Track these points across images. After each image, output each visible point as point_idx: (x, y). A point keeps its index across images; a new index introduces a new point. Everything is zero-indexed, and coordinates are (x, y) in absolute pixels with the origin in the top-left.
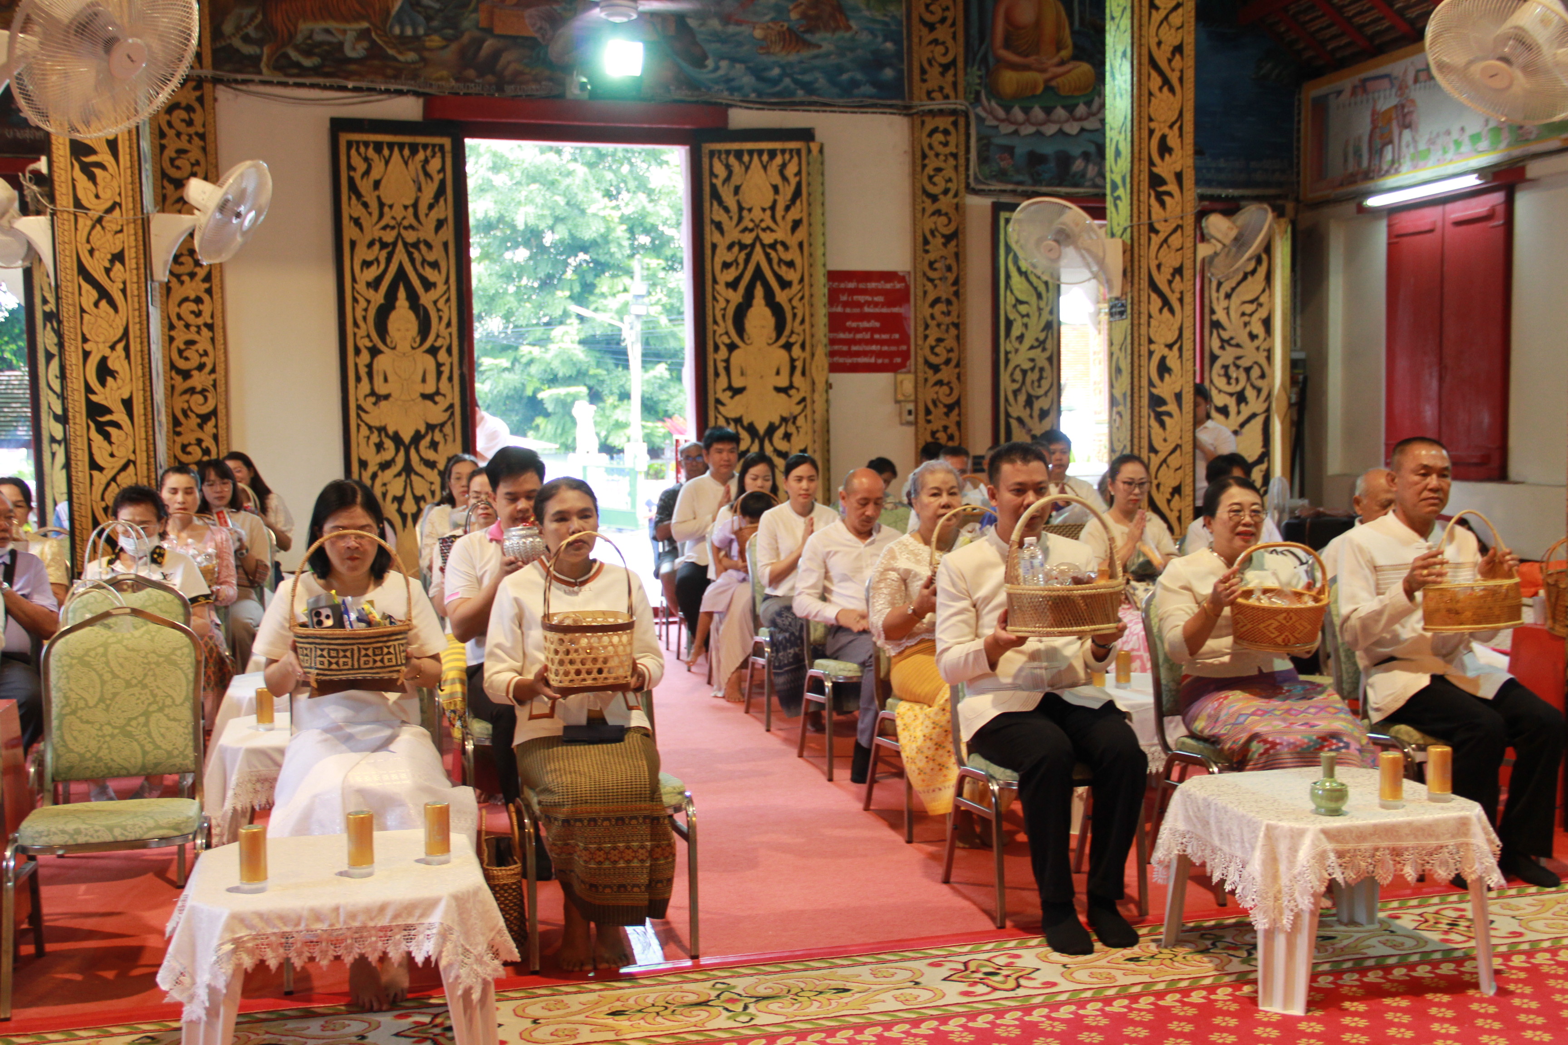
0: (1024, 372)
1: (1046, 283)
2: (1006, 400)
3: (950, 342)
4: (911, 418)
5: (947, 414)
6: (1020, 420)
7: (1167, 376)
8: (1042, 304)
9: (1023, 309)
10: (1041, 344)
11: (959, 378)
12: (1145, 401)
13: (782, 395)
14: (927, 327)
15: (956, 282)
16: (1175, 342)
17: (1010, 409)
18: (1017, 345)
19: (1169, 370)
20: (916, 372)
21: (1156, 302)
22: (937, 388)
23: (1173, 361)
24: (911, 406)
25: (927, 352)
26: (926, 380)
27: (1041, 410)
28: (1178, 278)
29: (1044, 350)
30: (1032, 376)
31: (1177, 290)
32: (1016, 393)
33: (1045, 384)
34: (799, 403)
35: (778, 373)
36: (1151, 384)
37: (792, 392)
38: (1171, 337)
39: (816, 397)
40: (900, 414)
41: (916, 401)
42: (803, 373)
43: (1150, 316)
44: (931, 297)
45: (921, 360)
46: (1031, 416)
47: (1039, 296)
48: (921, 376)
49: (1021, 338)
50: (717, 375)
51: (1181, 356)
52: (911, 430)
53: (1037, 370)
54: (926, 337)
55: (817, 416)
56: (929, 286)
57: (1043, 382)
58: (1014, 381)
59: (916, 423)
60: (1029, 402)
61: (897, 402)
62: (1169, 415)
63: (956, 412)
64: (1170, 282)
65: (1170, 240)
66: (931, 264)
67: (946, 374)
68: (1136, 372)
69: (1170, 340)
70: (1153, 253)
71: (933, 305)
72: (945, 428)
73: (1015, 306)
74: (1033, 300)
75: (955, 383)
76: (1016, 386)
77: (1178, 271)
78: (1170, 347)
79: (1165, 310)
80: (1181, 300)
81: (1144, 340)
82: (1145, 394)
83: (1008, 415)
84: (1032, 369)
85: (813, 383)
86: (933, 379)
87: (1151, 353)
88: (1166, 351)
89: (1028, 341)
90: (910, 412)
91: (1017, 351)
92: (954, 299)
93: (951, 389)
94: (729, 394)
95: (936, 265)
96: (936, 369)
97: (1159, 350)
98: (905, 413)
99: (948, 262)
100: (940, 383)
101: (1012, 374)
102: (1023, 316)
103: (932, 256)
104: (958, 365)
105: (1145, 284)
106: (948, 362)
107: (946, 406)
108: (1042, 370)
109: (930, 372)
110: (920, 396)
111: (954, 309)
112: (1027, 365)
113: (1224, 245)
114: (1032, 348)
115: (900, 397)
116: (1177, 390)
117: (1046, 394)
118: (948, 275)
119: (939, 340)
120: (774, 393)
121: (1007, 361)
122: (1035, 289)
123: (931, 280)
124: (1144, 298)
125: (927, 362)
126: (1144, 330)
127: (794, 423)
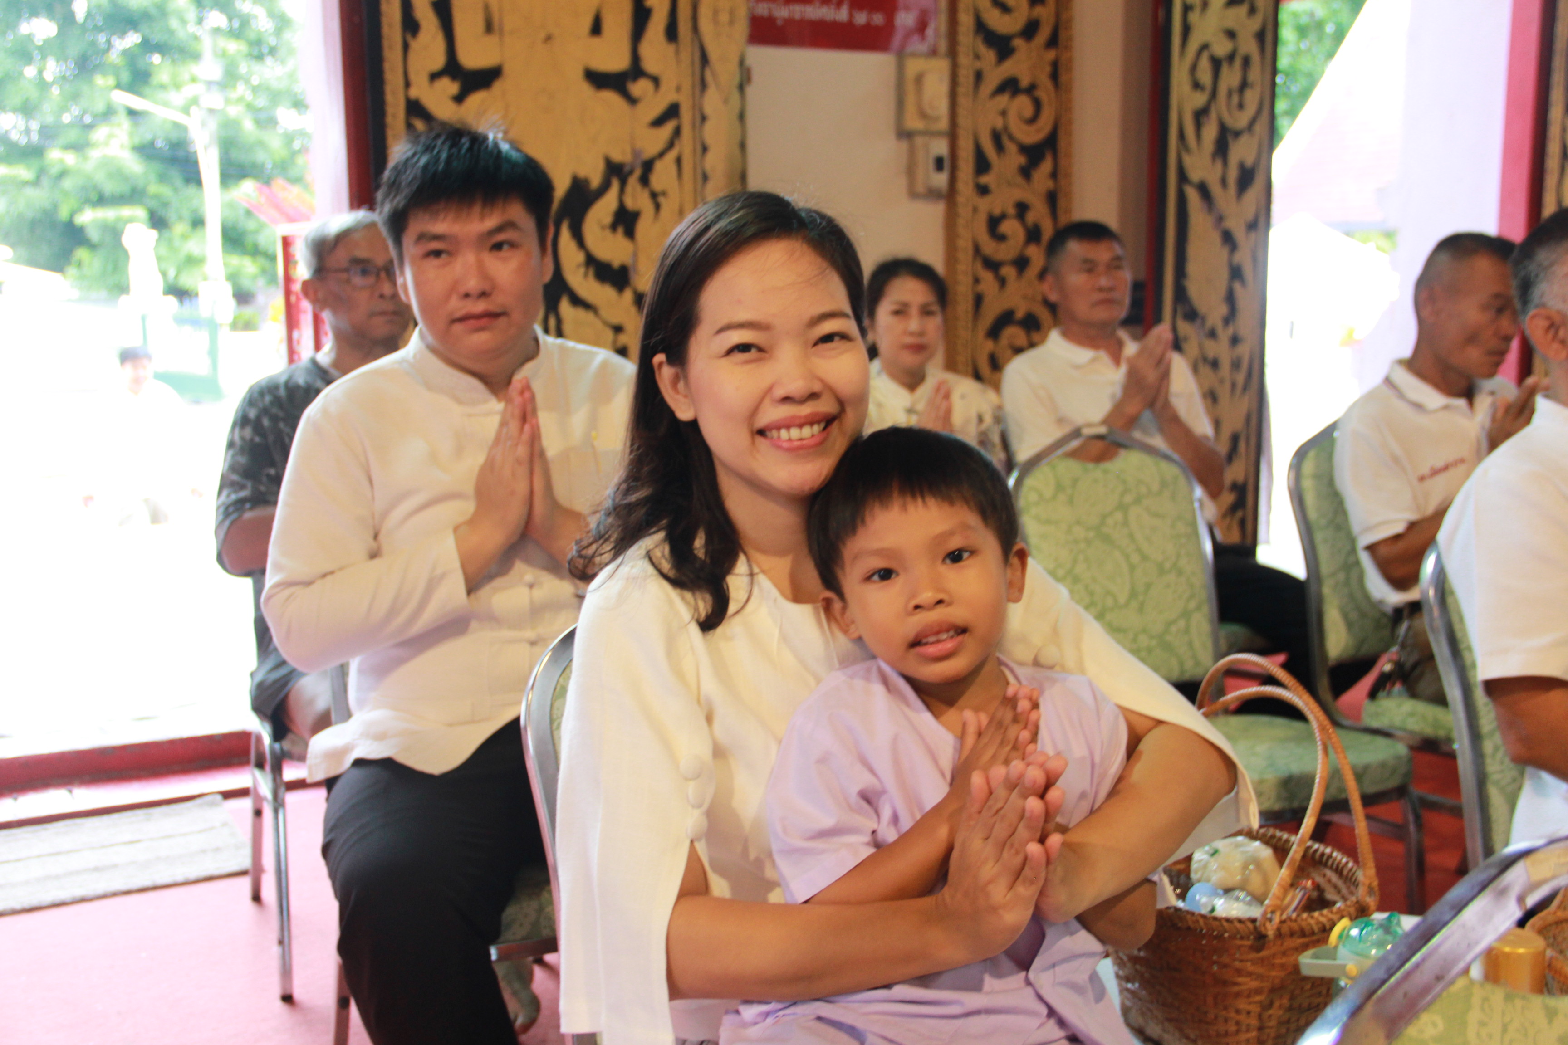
2: (1182, 136)
4: (941, 180)
5: (1026, 172)
11: (1055, 76)
13: (610, 97)
17: (1188, 161)
20: (952, 53)
22: (1003, 100)
24: (941, 147)
26: (979, 76)
27: (1242, 166)
30: (1230, 77)
32: (1200, 115)
33: (1252, 97)
34: (658, 122)
35: (596, 29)
37: (639, 87)
39: (712, 102)
40: (911, 171)
41: (953, 135)
42: (672, 33)
45: (966, 20)
46: (1224, 182)
48: (965, 60)
50: (411, 26)
52: (936, 211)
53: (1238, 62)
55: (715, 162)
59: (950, 195)
61: (904, 134)
63: (1046, 166)
72: (1022, 208)
75: (1046, 92)
76: (1199, 99)
83: (1183, 177)
84: (1231, 57)
85: (704, 59)
86: (995, 75)
90: (939, 163)
93: (1037, 105)
94: (449, 86)
98: (925, 165)
100: (1010, 86)
101: (1194, 68)
104: (1053, 42)
106: (1030, 30)
107: (1024, 149)
108: (1246, 62)
109: (989, 55)
110: (964, 121)
115: (913, 123)
120: (586, 89)
121: (1186, 30)
127: (645, 180)
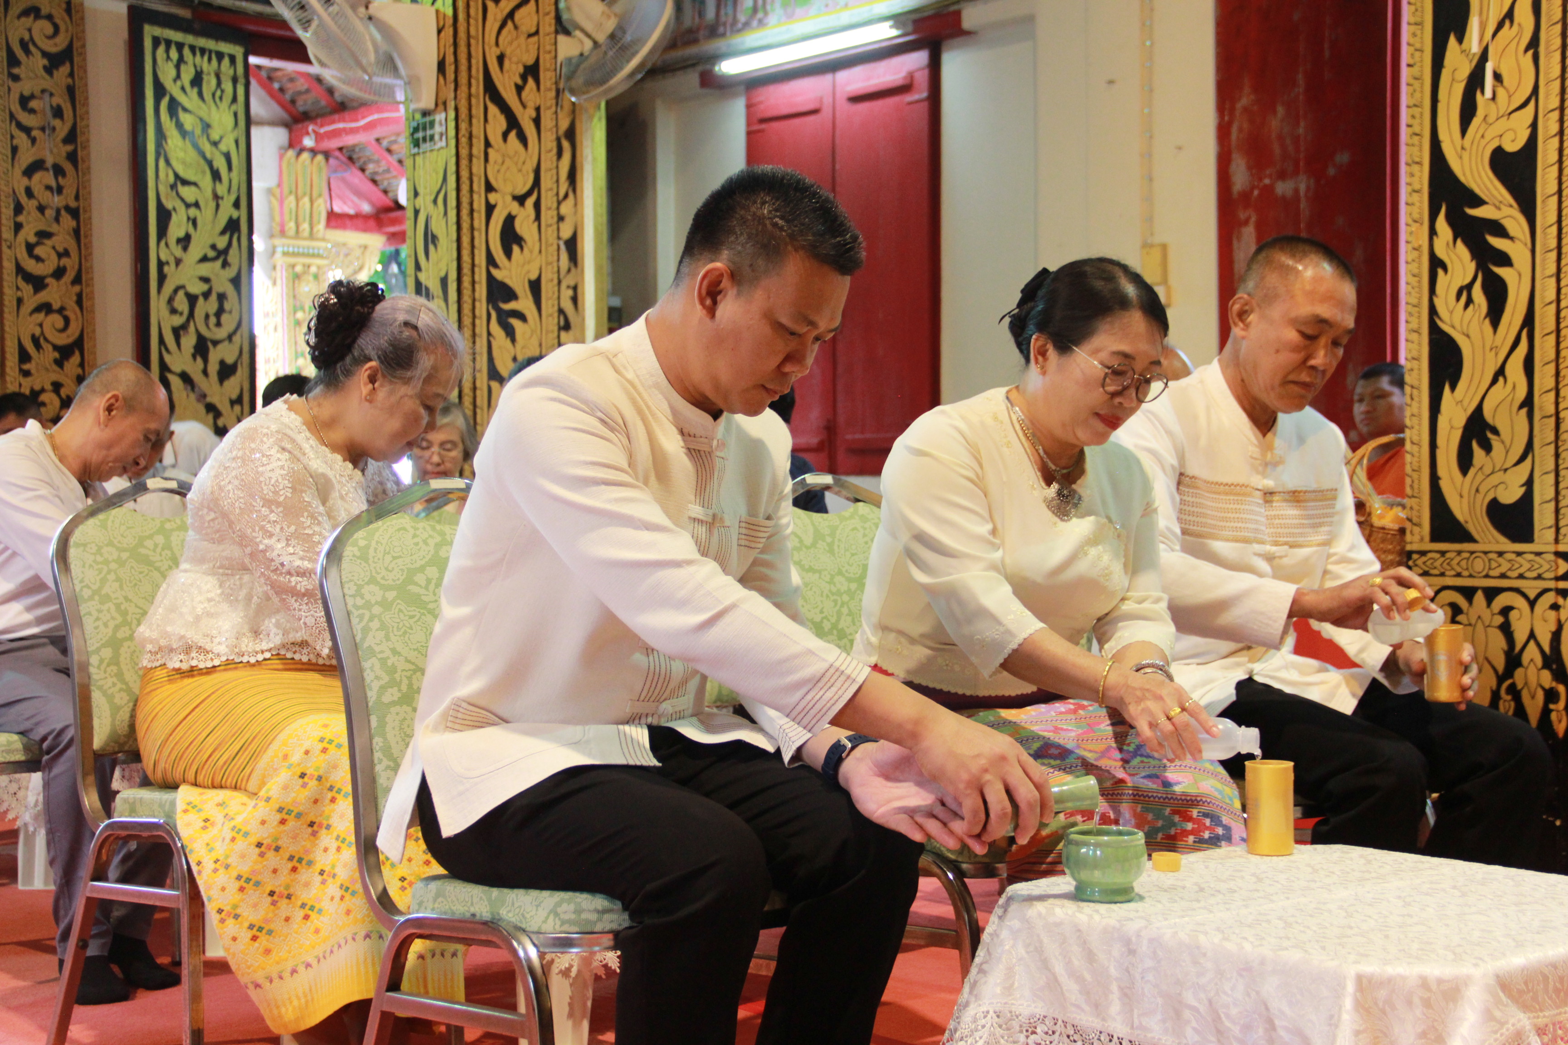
0: (192, 299)
1: (228, 157)
3: (62, 239)
6: (185, 377)
7: (516, 249)
8: (221, 190)
9: (188, 193)
10: (221, 255)
12: (482, 291)
14: (19, 209)
15: (71, 137)
16: (529, 193)
18: (178, 251)
19: (519, 240)
21: (498, 122)
23: (525, 226)
25: (22, 254)
28: (531, 82)
29: (225, 264)
31: (531, 105)
36: (491, 261)
38: (523, 184)
43: (488, 144)
44: (26, 157)
47: (216, 176)
49: (185, 241)
51: (538, 217)
54: (18, 227)
56: (22, 139)
57: (224, 318)
58: (174, 311)
60: (202, 348)
62: (521, 316)
64: (519, 89)
65: (518, 16)
66: (24, 101)
67: (54, 294)
68: (466, 240)
69: (522, 190)
70: (491, 36)
71: (30, 171)
73: (173, 187)
74: (206, 181)
77: (532, 71)
78: (521, 200)
79: (513, 135)
80: (537, 121)
81: (479, 186)
82: (481, 276)
87: (490, 209)
88: (514, 208)
89: (197, 250)
91: (178, 262)
92: (68, 167)
95: (33, 104)
96: (38, 283)
97: (504, 206)
99: (56, 101)
102: (188, 206)
103: (26, 87)
105: (478, 87)
111: (69, 182)
112: (197, 288)
113: (595, 43)
114: (204, 259)
116: (534, 276)
117: (230, 337)
118: (57, 123)
119: (43, 235)
122: (210, 163)
123: (27, 130)
124: (477, 111)
125: (20, 270)
126: (478, 166)
